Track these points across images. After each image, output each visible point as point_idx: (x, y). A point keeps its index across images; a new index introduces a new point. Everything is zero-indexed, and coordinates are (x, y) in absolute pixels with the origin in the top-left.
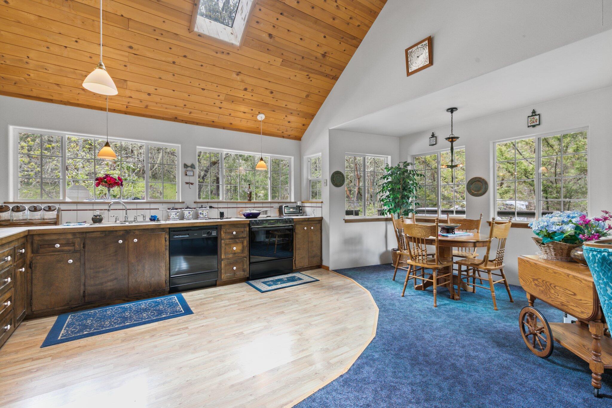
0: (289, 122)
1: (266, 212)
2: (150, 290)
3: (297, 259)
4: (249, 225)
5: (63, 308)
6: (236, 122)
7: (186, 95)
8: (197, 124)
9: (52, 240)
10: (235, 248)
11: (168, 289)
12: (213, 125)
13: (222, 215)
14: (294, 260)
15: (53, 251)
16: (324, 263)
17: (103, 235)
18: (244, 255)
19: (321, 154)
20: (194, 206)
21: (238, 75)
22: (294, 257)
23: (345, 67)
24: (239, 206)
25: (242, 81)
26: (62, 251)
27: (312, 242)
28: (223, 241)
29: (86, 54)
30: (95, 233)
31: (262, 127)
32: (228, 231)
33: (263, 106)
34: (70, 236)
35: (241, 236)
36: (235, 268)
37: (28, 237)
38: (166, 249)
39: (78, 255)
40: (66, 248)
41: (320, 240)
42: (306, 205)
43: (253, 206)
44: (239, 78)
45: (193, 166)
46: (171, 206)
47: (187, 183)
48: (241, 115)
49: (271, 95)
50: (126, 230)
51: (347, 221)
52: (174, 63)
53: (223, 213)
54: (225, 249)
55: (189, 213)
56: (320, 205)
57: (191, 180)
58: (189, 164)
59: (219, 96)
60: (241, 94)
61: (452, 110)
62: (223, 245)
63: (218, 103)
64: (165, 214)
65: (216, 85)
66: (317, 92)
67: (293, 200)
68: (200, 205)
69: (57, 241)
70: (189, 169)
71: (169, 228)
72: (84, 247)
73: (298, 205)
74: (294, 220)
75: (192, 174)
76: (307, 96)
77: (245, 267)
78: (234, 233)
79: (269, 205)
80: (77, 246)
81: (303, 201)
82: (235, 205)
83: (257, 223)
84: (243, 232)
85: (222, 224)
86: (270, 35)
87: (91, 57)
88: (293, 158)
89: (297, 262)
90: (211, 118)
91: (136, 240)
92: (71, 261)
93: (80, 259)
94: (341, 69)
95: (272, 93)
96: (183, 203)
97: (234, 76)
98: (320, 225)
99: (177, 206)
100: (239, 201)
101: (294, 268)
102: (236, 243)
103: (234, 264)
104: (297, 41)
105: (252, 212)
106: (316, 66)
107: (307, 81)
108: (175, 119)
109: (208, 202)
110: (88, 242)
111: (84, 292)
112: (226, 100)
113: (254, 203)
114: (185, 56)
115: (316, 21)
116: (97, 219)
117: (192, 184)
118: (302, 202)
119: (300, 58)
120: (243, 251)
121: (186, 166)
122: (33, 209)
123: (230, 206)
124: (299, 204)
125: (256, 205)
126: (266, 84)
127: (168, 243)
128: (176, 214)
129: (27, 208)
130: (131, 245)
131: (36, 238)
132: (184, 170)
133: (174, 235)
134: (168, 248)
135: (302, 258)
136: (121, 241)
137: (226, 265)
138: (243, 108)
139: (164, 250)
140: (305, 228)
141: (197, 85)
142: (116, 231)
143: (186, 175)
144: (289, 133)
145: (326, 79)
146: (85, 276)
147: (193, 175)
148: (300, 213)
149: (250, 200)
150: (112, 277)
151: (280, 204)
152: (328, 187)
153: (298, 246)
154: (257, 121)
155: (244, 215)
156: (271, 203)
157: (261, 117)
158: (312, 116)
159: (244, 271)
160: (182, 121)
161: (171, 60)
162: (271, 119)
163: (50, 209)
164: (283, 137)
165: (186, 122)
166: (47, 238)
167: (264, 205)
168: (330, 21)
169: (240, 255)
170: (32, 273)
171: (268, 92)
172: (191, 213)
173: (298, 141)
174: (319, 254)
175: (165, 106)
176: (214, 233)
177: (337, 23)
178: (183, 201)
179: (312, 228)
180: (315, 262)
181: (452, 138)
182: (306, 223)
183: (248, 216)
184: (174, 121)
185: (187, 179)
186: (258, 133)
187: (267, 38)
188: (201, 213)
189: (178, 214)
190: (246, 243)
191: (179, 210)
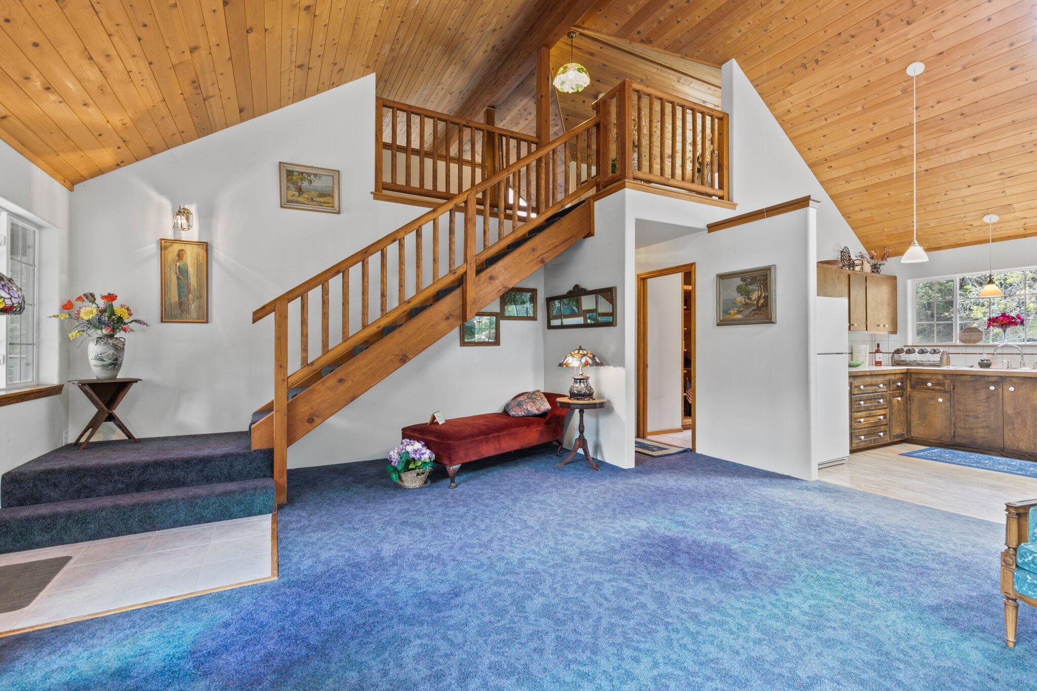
5: (936, 441)
9: (926, 379)
15: (926, 389)
17: (974, 379)
26: (934, 390)
29: (959, 199)
30: (965, 377)
34: (941, 377)
37: (907, 374)
39: (948, 395)
40: (937, 388)
50: (1000, 376)
69: (929, 380)
72: (954, 389)
80: (947, 387)
87: (963, 201)
91: (1012, 389)
92: (940, 400)
93: (950, 400)
110: (957, 384)
111: (954, 432)
116: (985, 364)
122: (933, 352)
129: (917, 350)
130: (1006, 394)
131: (914, 376)
136: (992, 388)
142: (989, 376)
146: (956, 418)
150: (984, 424)
163: (935, 352)
166: (921, 376)
170: (910, 405)
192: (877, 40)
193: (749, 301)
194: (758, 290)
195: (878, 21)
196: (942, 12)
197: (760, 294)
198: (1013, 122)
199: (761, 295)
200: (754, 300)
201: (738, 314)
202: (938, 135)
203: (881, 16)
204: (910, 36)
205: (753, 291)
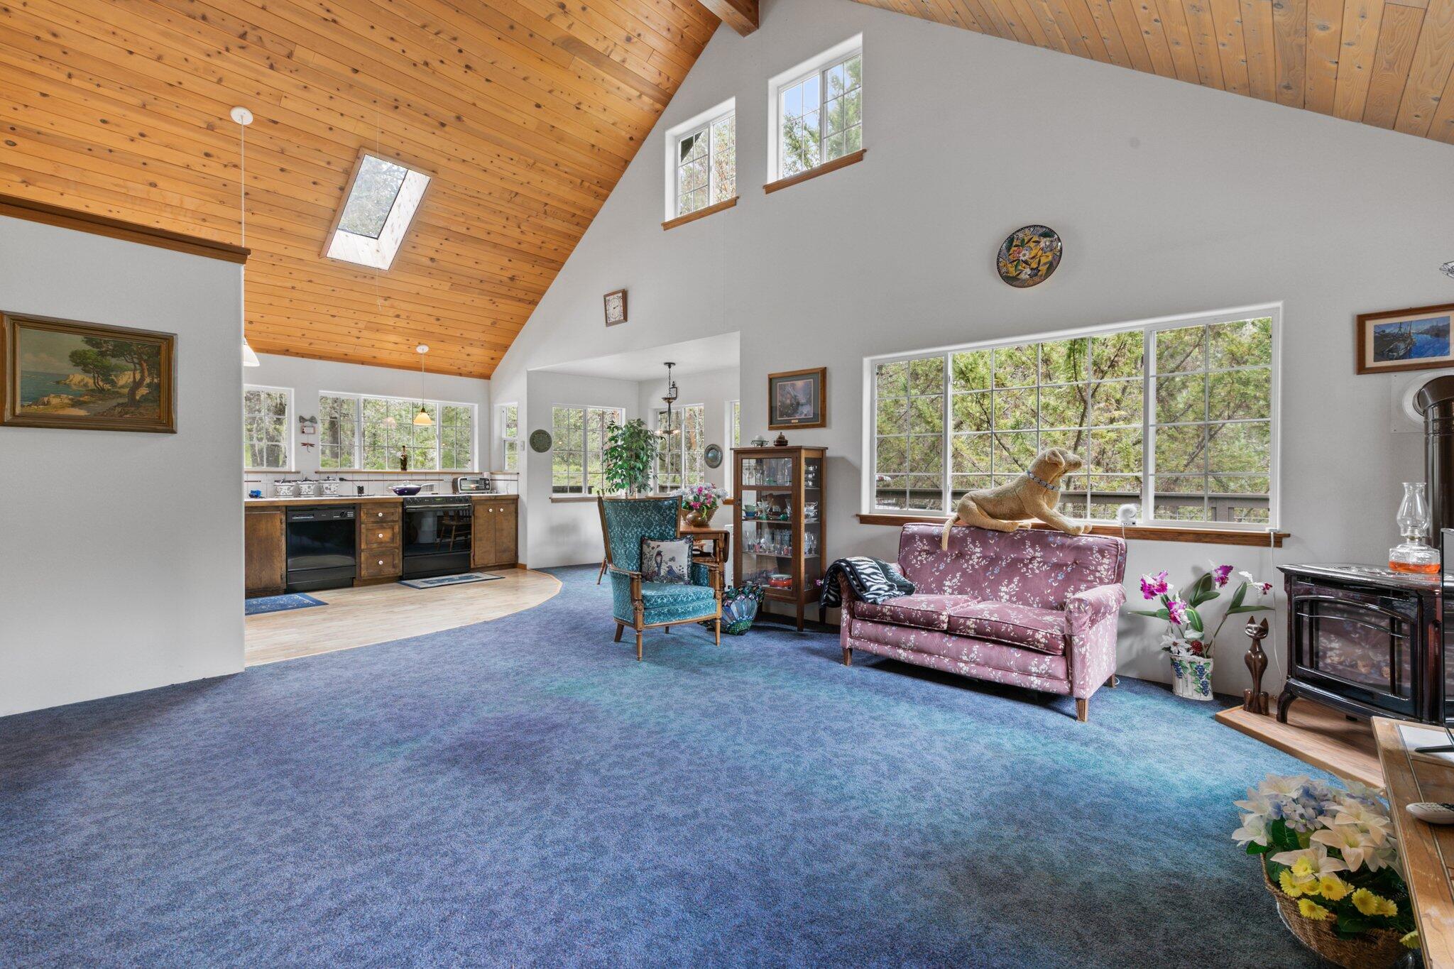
0: (468, 355)
1: (431, 487)
2: (260, 586)
3: (477, 553)
4: (403, 504)
6: (383, 355)
7: (307, 323)
8: (321, 358)
10: (381, 536)
11: (284, 586)
12: (345, 359)
13: (361, 490)
14: (472, 555)
16: (521, 561)
18: (395, 545)
19: (516, 403)
20: (316, 477)
21: (386, 300)
22: (472, 550)
23: (545, 292)
24: (386, 477)
25: (392, 307)
27: (502, 530)
28: (363, 526)
31: (423, 361)
32: (371, 511)
33: (425, 336)
35: (391, 518)
36: (381, 562)
38: (282, 534)
41: (514, 527)
42: (498, 477)
43: (410, 478)
44: (387, 303)
45: (313, 420)
46: (281, 477)
47: (304, 444)
48: (391, 346)
49: (438, 323)
51: (554, 501)
52: (293, 288)
53: (362, 487)
54: (367, 536)
55: (309, 487)
56: (515, 477)
57: (310, 439)
58: (307, 416)
59: (356, 324)
60: (391, 321)
61: (669, 365)
62: (363, 531)
63: (355, 332)
64: (271, 489)
65: (352, 311)
66: (508, 318)
67: (477, 470)
68: (325, 476)
70: (307, 423)
71: (286, 507)
73: (485, 477)
74: (473, 499)
75: (312, 431)
76: (494, 324)
77: (396, 562)
78: (380, 515)
79: (436, 477)
81: (493, 471)
82: (380, 477)
83: (415, 502)
84: (393, 514)
85: (362, 502)
86: (432, 259)
88: (476, 406)
89: (476, 558)
90: (343, 349)
94: (541, 293)
95: (438, 320)
96: (298, 472)
97: (380, 301)
98: (514, 506)
99: (289, 477)
100: (387, 470)
101: (472, 566)
102: (382, 528)
103: (380, 556)
104: (471, 264)
105: (408, 486)
106: (503, 290)
107: (493, 307)
108: (287, 352)
109: (337, 472)
112: (366, 328)
113: (412, 473)
114: (310, 281)
115: (495, 245)
117: (312, 445)
118: (492, 473)
119: (478, 282)
120: (393, 539)
121: (302, 419)
123: (371, 477)
124: (486, 475)
125: (414, 477)
126: (430, 310)
127: (284, 526)
128: (288, 489)
132: (300, 425)
133: (294, 516)
134: (284, 532)
135: (485, 552)
137: (367, 559)
138: (393, 338)
139: (278, 534)
140: (491, 510)
141: (324, 312)
143: (303, 432)
144: (470, 368)
145: (521, 304)
147: (314, 433)
148: (486, 489)
149: (404, 468)
151: (455, 476)
152: (525, 453)
153: (478, 536)
154: (416, 353)
155: (395, 492)
156: (439, 473)
157: (423, 349)
158: (506, 348)
159: (394, 566)
160: (297, 354)
161: (289, 285)
162: (439, 351)
164: (460, 375)
165: (303, 356)
167: (428, 477)
168: (515, 245)
169: (388, 545)
171: (432, 320)
172: (312, 488)
173: (486, 381)
174: (513, 547)
175: (273, 336)
176: (350, 515)
177: (524, 247)
178: (298, 470)
179: (502, 510)
180: (506, 558)
181: (669, 399)
182: (492, 503)
183: (401, 492)
184: (284, 354)
185: (305, 439)
186: (419, 369)
187: (429, 263)
188: (327, 488)
189: (292, 488)
190: (397, 528)
191: (294, 484)
192: (227, 50)
193: (107, 387)
194: (135, 370)
195: (245, 34)
196: (305, 87)
197: (138, 377)
198: (281, 229)
199: (142, 379)
200: (122, 387)
201: (73, 406)
202: (208, 198)
203: (254, 32)
204: (264, 80)
205: (122, 370)
